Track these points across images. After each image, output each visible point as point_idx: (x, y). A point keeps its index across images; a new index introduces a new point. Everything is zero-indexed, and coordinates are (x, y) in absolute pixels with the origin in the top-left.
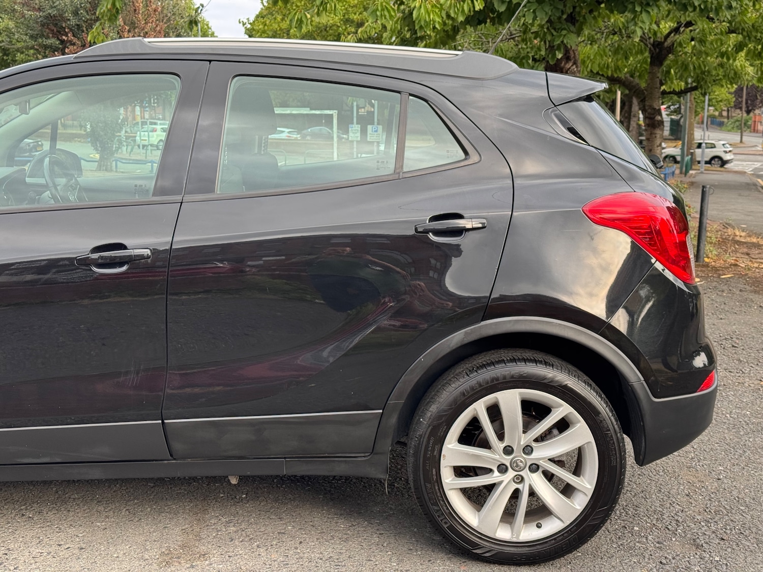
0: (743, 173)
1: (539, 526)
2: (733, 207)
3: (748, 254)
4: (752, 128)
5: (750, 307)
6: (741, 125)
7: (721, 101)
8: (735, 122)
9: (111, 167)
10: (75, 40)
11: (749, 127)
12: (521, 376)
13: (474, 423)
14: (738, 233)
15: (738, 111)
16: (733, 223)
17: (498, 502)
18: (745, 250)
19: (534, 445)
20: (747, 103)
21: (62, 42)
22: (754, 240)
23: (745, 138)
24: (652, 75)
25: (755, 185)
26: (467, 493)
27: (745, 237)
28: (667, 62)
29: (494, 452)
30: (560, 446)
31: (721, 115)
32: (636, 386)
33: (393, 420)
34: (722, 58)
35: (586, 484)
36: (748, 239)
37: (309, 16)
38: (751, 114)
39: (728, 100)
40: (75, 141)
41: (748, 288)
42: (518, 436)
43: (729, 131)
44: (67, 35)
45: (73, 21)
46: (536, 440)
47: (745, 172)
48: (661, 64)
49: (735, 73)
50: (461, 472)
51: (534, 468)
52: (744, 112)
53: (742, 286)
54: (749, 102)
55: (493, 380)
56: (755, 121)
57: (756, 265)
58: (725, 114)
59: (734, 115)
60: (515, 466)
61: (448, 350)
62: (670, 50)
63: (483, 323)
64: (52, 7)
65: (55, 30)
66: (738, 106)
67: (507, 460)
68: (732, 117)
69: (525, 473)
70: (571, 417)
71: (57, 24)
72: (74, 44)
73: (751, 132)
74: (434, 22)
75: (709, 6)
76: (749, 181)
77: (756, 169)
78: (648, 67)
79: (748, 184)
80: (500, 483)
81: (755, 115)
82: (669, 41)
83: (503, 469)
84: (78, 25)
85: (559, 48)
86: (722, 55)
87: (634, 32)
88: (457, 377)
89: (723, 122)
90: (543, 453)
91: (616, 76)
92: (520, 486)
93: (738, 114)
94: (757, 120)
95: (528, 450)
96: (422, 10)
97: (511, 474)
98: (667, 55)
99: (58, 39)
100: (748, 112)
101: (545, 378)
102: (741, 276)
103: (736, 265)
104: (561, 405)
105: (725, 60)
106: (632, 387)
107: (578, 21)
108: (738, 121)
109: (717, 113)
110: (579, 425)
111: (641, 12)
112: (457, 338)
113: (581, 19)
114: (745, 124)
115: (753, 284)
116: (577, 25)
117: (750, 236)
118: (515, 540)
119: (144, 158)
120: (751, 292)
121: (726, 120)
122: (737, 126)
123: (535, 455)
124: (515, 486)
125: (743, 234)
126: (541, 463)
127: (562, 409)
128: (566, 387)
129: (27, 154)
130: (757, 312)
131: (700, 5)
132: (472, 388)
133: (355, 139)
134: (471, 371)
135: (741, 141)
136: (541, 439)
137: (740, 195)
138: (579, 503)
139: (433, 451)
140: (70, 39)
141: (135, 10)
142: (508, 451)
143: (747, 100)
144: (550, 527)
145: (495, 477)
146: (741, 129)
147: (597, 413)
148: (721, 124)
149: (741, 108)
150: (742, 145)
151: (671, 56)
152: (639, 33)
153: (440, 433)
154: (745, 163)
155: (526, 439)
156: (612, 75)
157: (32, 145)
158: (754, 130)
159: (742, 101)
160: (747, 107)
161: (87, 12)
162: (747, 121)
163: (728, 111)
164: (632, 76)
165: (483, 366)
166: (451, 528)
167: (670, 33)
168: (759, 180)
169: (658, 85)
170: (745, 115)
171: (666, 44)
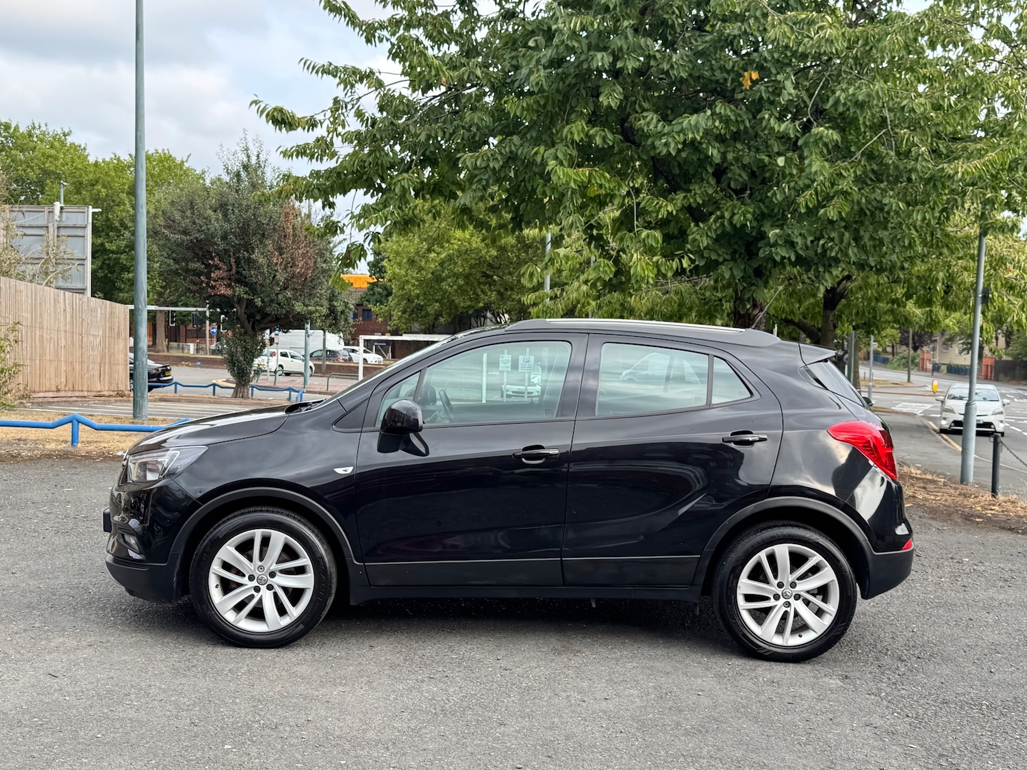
0: (913, 415)
1: (800, 636)
2: (905, 448)
3: (924, 488)
4: (920, 366)
5: (929, 529)
6: (908, 362)
7: (886, 337)
8: (901, 359)
9: (248, 394)
10: (221, 265)
11: (917, 365)
12: (790, 535)
13: (759, 566)
14: (913, 471)
15: (904, 347)
16: (909, 462)
17: (773, 620)
18: (922, 485)
19: (797, 582)
20: (913, 339)
21: (207, 266)
22: (929, 477)
23: (912, 378)
24: (825, 318)
25: (926, 427)
26: (752, 612)
27: (921, 474)
28: (839, 307)
29: (772, 585)
30: (814, 582)
31: (885, 351)
32: (863, 543)
33: (707, 562)
34: (893, 304)
35: (832, 608)
36: (924, 476)
37: (539, 270)
38: (919, 351)
39: (894, 336)
40: (182, 365)
41: (927, 515)
42: (787, 576)
43: (894, 369)
44: (212, 259)
45: (222, 246)
46: (798, 579)
47: (915, 414)
48: (834, 308)
49: (906, 319)
50: (749, 598)
51: (797, 597)
52: (911, 349)
53: (921, 514)
54: (916, 338)
55: (771, 537)
56: (923, 359)
57: (932, 497)
58: (889, 349)
59: (899, 351)
60: (785, 596)
61: (744, 517)
62: (842, 296)
63: (766, 500)
64: (199, 231)
65: (200, 254)
66: (904, 342)
67: (779, 591)
68: (897, 353)
69: (792, 600)
70: (821, 563)
71: (202, 248)
72: (220, 269)
73: (919, 370)
74: (648, 277)
75: (884, 266)
76: (920, 424)
77: (926, 410)
78: (821, 310)
79: (919, 426)
80: (776, 606)
81: (923, 352)
82: (841, 287)
83: (777, 597)
84: (225, 250)
85: (748, 301)
86: (893, 301)
87: (818, 289)
88: (748, 536)
89: (888, 359)
90: (804, 586)
91: (790, 318)
92: (788, 609)
93: (904, 351)
94: (925, 358)
95: (793, 585)
96: (639, 268)
97: (782, 600)
98: (839, 300)
99: (203, 263)
100: (915, 349)
101: (804, 537)
102: (919, 506)
103: (914, 497)
104: (815, 555)
105: (895, 306)
106: (861, 544)
107: (764, 274)
108: (904, 358)
109: (880, 349)
110: (826, 569)
111: (824, 272)
112: (750, 509)
113: (768, 273)
114: (912, 361)
115: (931, 512)
116: (764, 278)
117: (925, 474)
118: (785, 644)
119: (272, 385)
120: (929, 518)
121: (890, 357)
122: (904, 364)
123: (798, 588)
124: (784, 609)
125: (919, 472)
126: (802, 593)
127: (816, 558)
128: (818, 543)
129: (155, 379)
130: (936, 533)
131: (876, 266)
132: (758, 543)
133: (506, 369)
134: (757, 532)
135: (909, 381)
136: (801, 578)
137: (912, 437)
138: (827, 620)
139: (732, 583)
140: (216, 263)
141: (285, 236)
142: (780, 585)
143: (913, 336)
144: (808, 637)
145: (772, 603)
146: (908, 367)
147: (838, 561)
148: (885, 362)
149: (907, 345)
150: (909, 385)
151: (843, 301)
152: (822, 289)
153: (738, 572)
154: (914, 404)
155: (792, 578)
156: (786, 317)
157: (160, 369)
158: (923, 368)
159: (908, 337)
160: (914, 343)
161: (236, 236)
162: (914, 358)
163: (893, 347)
164: (804, 318)
165: (764, 529)
166: (744, 635)
167: (842, 280)
168: (930, 423)
169: (832, 328)
170: (912, 352)
171: (838, 290)
